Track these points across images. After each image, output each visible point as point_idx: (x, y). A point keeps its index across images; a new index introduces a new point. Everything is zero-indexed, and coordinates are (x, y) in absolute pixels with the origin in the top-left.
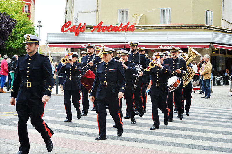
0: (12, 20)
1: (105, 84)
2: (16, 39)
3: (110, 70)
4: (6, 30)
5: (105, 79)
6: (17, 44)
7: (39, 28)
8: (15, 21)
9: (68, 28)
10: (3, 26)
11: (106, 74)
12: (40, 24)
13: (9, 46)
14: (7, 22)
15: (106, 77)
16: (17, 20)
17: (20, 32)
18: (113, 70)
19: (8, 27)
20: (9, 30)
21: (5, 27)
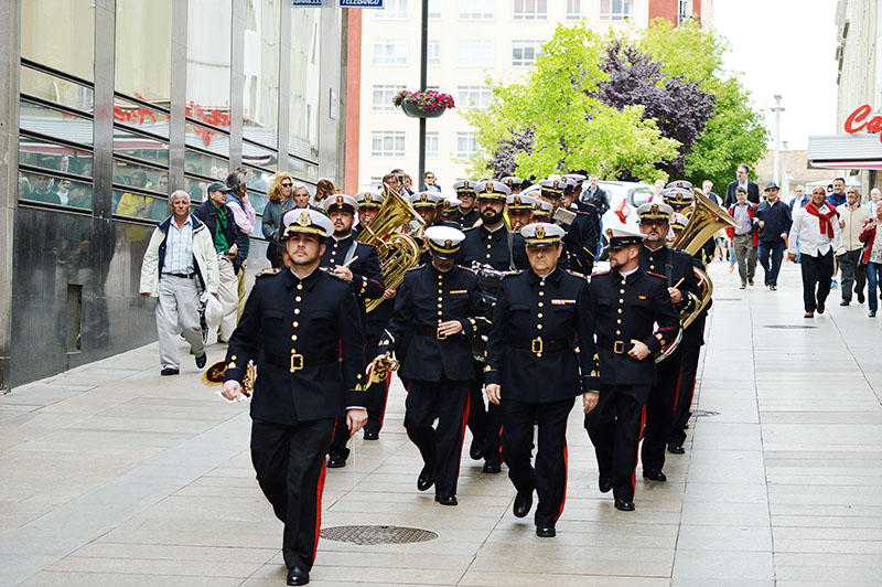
0: (703, 96)
1: (537, 348)
2: (710, 148)
3: (554, 302)
4: (690, 123)
5: (539, 333)
6: (716, 161)
7: (778, 115)
8: (712, 98)
9: (863, 122)
10: (680, 113)
11: (540, 315)
12: (778, 103)
13: (693, 166)
14: (690, 103)
15: (540, 327)
16: (714, 92)
17: (721, 126)
18: (563, 302)
19: (693, 115)
20: (697, 123)
21: (685, 116)
